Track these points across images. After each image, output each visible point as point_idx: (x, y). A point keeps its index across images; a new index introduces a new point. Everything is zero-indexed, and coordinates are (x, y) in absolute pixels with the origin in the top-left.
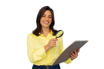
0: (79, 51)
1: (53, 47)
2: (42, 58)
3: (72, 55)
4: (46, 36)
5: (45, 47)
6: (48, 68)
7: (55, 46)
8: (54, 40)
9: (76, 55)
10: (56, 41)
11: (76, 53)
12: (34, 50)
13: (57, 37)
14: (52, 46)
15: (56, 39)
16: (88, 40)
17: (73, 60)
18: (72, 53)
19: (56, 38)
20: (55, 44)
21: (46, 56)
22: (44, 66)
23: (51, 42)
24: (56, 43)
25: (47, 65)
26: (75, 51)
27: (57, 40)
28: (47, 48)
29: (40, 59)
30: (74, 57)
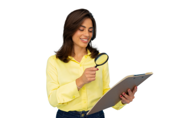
0: (136, 91)
1: (90, 82)
2: (71, 100)
3: (124, 97)
4: (79, 60)
5: (77, 81)
6: (83, 115)
7: (94, 80)
8: (91, 69)
9: (131, 98)
10: (95, 71)
11: (130, 93)
12: (58, 85)
13: (97, 65)
14: (89, 79)
15: (95, 69)
16: (152, 73)
17: (126, 105)
18: (123, 93)
19: (96, 67)
20: (95, 77)
21: (79, 96)
22: (75, 111)
23: (87, 74)
24: (95, 74)
25: (81, 111)
26: (129, 90)
27: (98, 69)
28: (81, 83)
29: (67, 100)
30: (126, 101)
